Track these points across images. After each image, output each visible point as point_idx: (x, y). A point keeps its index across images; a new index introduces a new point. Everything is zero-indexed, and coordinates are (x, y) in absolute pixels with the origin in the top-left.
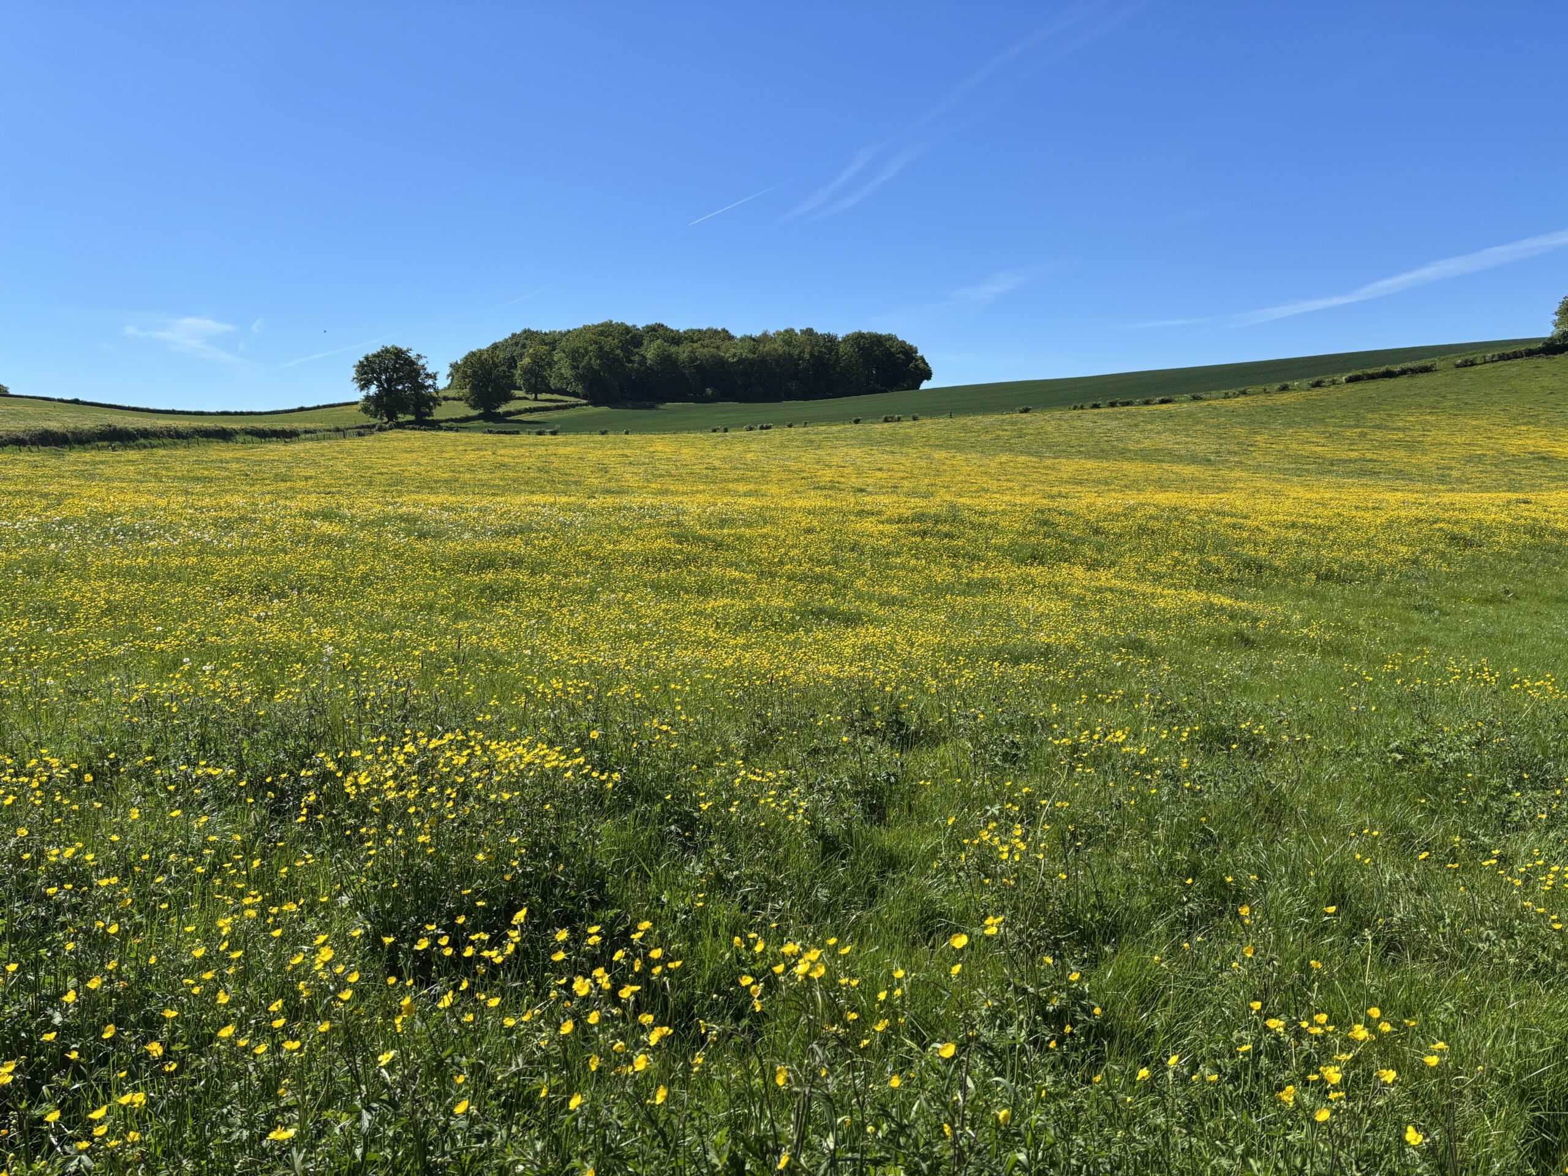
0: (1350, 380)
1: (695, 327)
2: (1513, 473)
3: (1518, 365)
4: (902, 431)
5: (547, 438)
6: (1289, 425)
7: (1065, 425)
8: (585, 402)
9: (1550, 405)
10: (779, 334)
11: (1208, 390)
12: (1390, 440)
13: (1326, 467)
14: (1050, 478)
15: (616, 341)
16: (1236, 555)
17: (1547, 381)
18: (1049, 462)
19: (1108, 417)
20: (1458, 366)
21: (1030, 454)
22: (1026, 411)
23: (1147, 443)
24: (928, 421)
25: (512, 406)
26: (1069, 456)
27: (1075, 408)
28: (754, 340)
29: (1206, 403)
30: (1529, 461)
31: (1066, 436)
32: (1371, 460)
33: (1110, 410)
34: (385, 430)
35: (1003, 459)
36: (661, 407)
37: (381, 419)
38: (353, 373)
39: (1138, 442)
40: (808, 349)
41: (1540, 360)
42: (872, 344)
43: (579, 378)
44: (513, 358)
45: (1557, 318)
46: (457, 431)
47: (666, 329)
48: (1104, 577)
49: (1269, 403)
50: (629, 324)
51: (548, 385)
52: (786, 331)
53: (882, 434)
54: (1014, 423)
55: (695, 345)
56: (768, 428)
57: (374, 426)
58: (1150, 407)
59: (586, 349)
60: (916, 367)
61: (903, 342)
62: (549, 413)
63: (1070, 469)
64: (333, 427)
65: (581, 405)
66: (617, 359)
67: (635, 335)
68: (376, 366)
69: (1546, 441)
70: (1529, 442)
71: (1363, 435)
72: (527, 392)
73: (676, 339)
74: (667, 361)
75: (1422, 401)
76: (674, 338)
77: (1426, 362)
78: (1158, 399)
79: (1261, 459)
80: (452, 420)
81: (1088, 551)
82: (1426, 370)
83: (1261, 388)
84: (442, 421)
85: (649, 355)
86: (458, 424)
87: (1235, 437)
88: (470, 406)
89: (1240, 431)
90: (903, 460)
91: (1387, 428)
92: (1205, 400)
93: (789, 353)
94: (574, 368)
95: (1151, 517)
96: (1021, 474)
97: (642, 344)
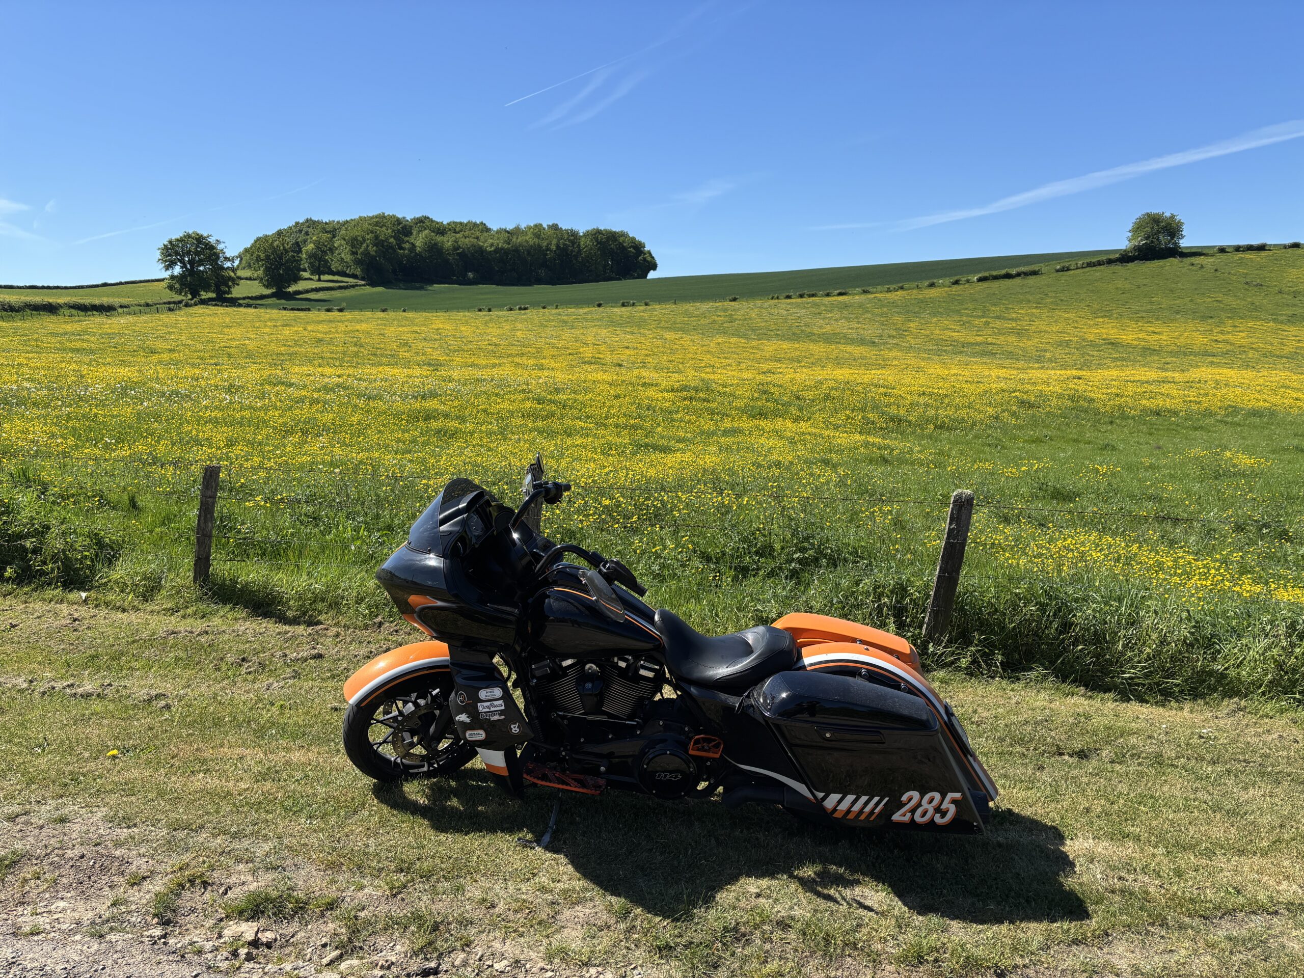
0: (980, 280)
1: (458, 220)
2: (1088, 355)
3: (1101, 271)
4: (637, 314)
5: (336, 314)
6: (934, 315)
7: (765, 313)
8: (363, 282)
9: (1120, 302)
10: (529, 228)
11: (874, 285)
12: (1006, 328)
13: (959, 348)
14: (757, 356)
15: (390, 231)
16: (885, 413)
17: (1120, 284)
18: (754, 343)
19: (797, 306)
20: (1058, 271)
21: (739, 336)
22: (734, 300)
23: (828, 329)
24: (657, 307)
25: (301, 286)
26: (769, 338)
27: (772, 298)
28: (508, 232)
29: (873, 296)
30: (1101, 345)
31: (766, 321)
32: (991, 344)
33: (799, 300)
34: (191, 306)
35: (720, 340)
36: (430, 288)
37: (186, 295)
38: (158, 255)
39: (821, 327)
40: (554, 241)
41: (1117, 267)
42: (608, 238)
43: (358, 262)
44: (297, 243)
45: (1130, 234)
46: (255, 308)
47: (432, 221)
48: (804, 426)
49: (921, 296)
50: (400, 216)
51: (329, 268)
52: (536, 226)
53: (621, 316)
54: (725, 310)
55: (458, 235)
56: (525, 309)
57: (180, 302)
58: (830, 299)
59: (363, 237)
60: (645, 259)
61: (633, 238)
62: (333, 292)
63: (771, 349)
64: (142, 302)
65: (360, 285)
66: (391, 247)
67: (405, 226)
68: (180, 250)
69: (1116, 330)
70: (1103, 331)
71: (987, 323)
72: (312, 274)
73: (441, 230)
74: (434, 249)
75: (1031, 298)
76: (439, 229)
77: (1035, 267)
78: (836, 292)
79: (912, 341)
80: (249, 298)
81: (794, 411)
82: (1035, 273)
83: (914, 284)
84: (239, 299)
85: (418, 243)
86: (254, 301)
87: (894, 324)
88: (264, 285)
89: (898, 319)
90: (643, 339)
91: (1004, 318)
92: (872, 293)
93: (539, 245)
94: (353, 253)
95: (833, 388)
96: (735, 353)
97: (411, 234)
